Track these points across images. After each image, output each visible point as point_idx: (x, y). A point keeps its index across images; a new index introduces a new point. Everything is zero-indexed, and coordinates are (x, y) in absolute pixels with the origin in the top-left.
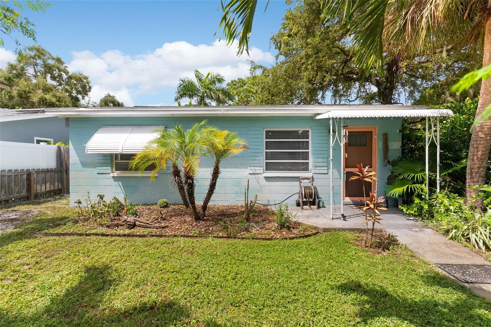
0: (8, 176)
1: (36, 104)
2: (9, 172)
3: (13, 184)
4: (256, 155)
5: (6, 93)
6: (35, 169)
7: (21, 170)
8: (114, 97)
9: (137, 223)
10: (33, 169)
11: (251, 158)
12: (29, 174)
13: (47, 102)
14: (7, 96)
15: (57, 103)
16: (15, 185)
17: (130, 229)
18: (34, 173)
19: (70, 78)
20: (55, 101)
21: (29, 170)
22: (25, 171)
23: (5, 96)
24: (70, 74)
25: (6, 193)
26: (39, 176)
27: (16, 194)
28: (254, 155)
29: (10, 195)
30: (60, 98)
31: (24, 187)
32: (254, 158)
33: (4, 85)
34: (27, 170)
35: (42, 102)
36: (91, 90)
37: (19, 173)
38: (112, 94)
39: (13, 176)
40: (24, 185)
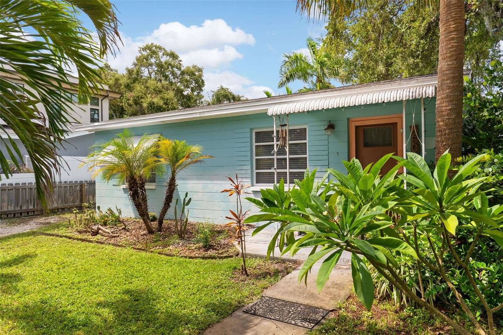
0: (64, 187)
1: (146, 111)
2: (65, 183)
3: (68, 194)
4: (243, 163)
5: (126, 100)
6: (87, 181)
7: (75, 182)
8: (228, 89)
9: (100, 231)
10: (86, 181)
11: (237, 168)
12: (81, 185)
13: (154, 107)
14: (126, 104)
15: (164, 106)
16: (70, 195)
17: (93, 236)
18: (86, 184)
19: (183, 73)
20: (162, 104)
21: (82, 181)
22: (79, 182)
23: (125, 104)
24: (182, 69)
25: (62, 202)
26: (91, 187)
27: (71, 203)
28: (240, 164)
29: (65, 204)
30: (167, 100)
31: (78, 198)
32: (241, 168)
33: (114, 94)
34: (81, 181)
35: (150, 108)
36: (205, 84)
37: (73, 184)
38: (224, 87)
39: (68, 187)
40: (78, 196)
